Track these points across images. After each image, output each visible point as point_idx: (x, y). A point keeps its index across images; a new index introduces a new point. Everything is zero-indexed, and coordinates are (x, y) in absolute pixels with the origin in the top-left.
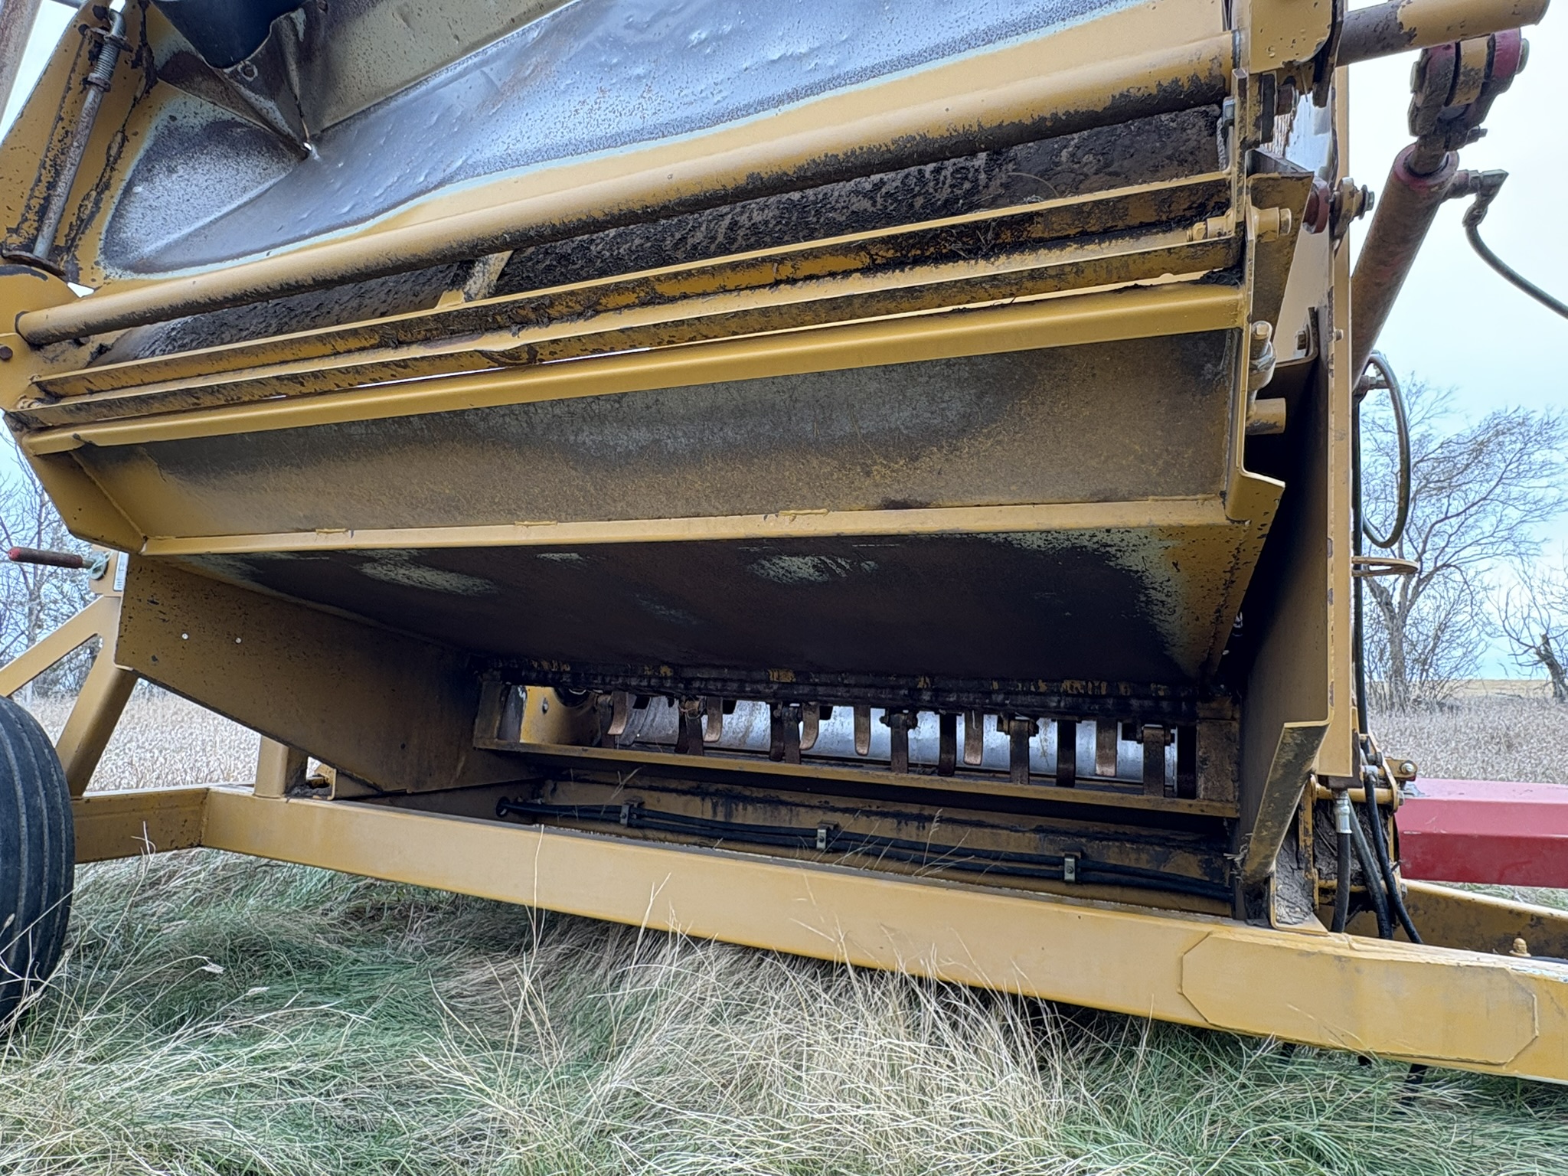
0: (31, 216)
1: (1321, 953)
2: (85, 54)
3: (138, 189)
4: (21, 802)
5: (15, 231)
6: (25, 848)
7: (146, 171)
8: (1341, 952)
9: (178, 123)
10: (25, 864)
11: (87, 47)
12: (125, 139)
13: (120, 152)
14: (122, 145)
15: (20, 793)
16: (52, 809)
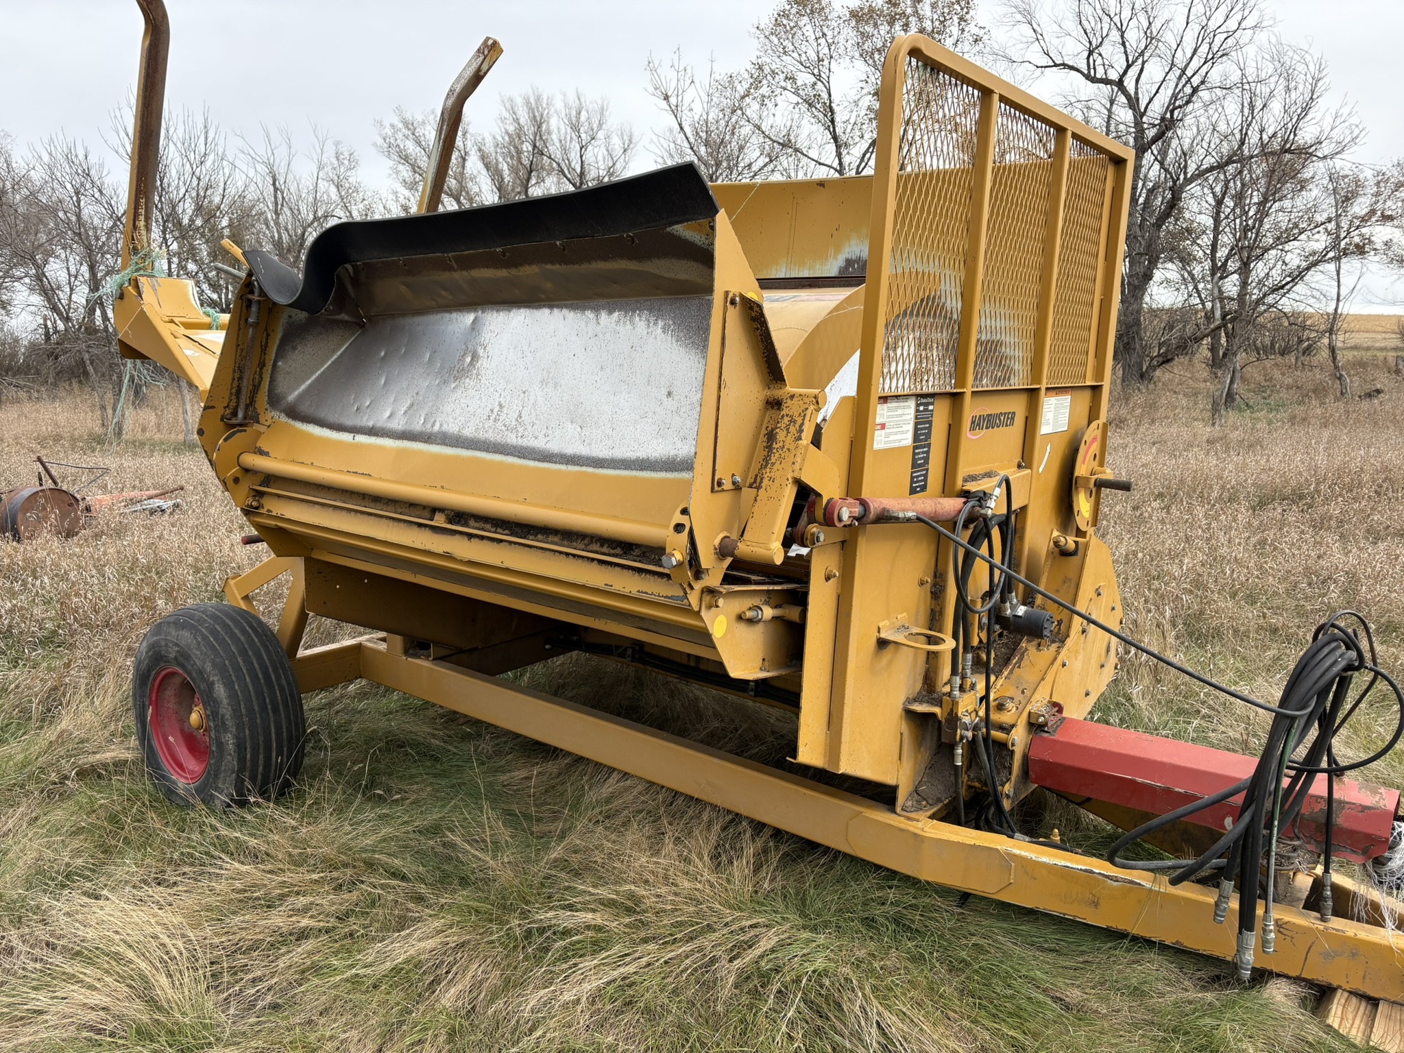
0: (233, 397)
1: (908, 831)
2: (244, 307)
3: (280, 363)
4: (275, 683)
5: (227, 407)
6: (281, 707)
7: (280, 353)
8: (917, 831)
9: (293, 319)
10: (283, 716)
11: (244, 305)
12: (268, 335)
13: (267, 343)
14: (267, 339)
15: (274, 679)
16: (289, 684)
